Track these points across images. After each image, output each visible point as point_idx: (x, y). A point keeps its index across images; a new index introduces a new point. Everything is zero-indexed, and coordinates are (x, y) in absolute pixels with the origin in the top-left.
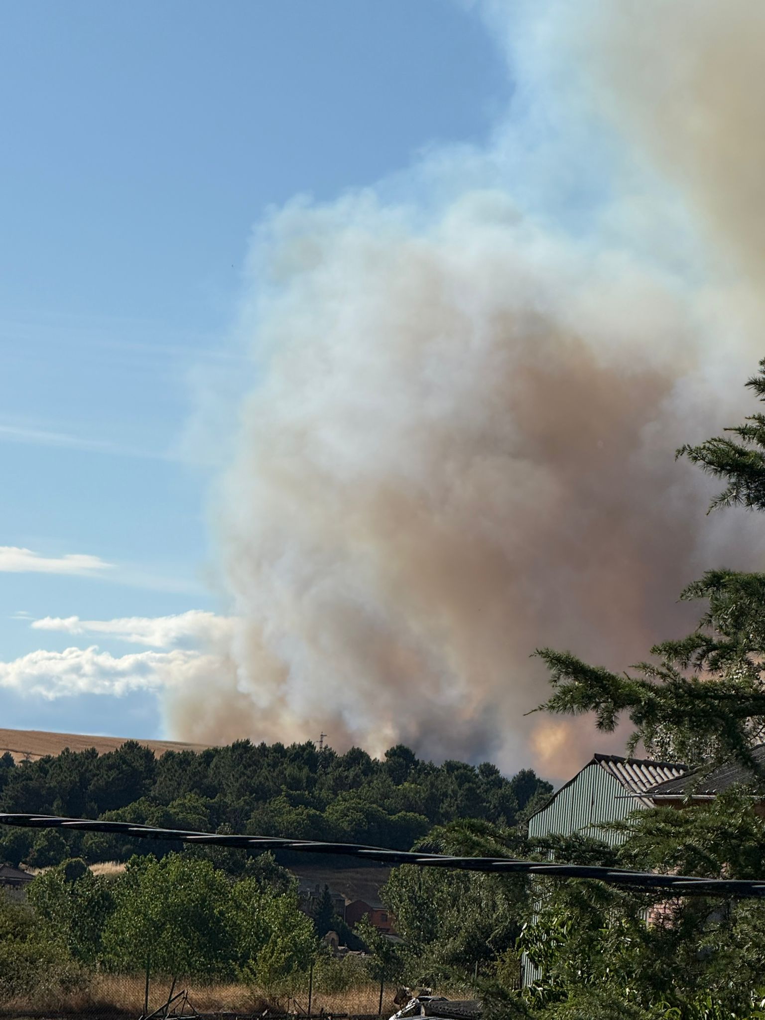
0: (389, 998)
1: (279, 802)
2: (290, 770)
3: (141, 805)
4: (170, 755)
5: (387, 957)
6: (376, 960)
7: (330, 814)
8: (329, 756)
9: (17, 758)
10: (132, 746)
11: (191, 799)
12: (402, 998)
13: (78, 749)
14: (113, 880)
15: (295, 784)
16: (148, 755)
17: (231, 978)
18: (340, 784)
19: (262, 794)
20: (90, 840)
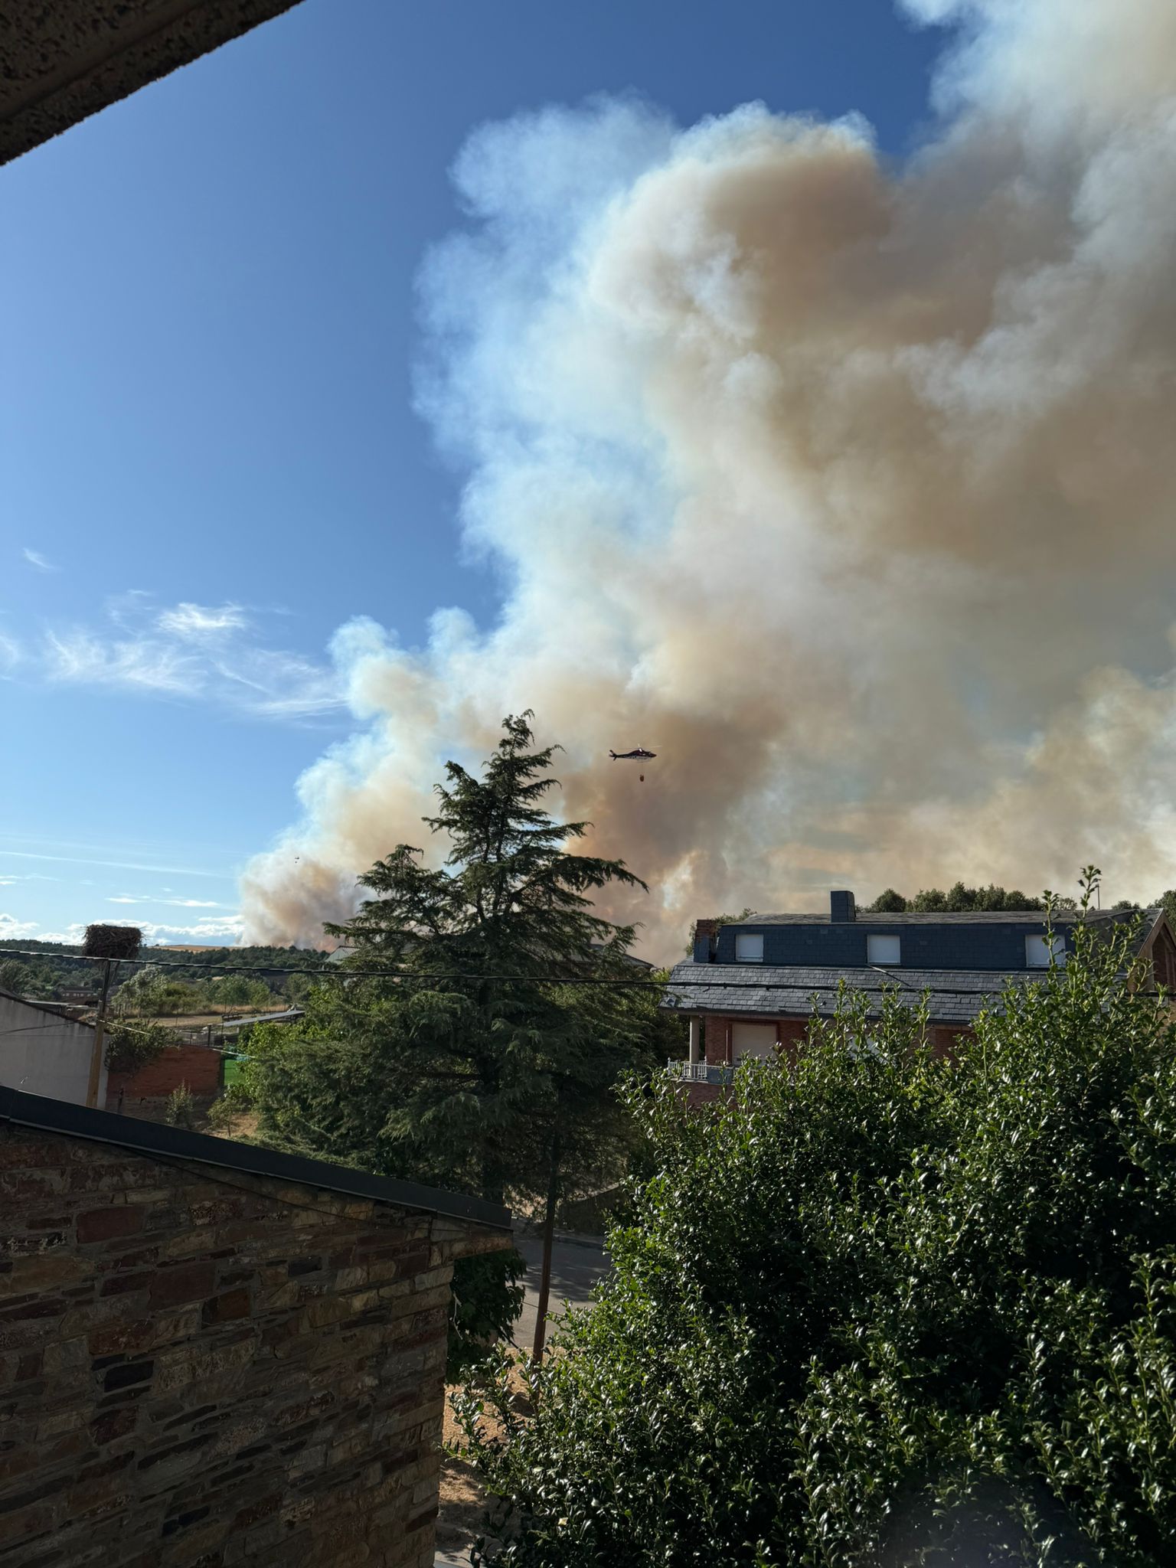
0: (287, 1006)
1: (262, 960)
2: (264, 952)
3: (226, 962)
4: (234, 950)
5: (288, 997)
6: (285, 997)
7: (275, 963)
8: (274, 949)
9: (194, 952)
10: (224, 948)
11: (239, 960)
12: (291, 1006)
13: (210, 949)
14: (219, 981)
15: (266, 955)
16: (228, 950)
17: (248, 1004)
18: (277, 955)
19: (257, 958)
20: (213, 971)
